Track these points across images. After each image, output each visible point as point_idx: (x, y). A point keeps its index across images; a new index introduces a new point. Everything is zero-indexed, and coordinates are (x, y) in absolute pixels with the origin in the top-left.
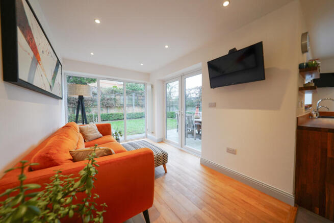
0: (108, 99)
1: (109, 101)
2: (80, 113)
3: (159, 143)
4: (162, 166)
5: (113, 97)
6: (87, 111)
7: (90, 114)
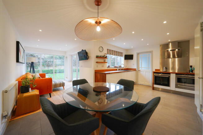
0: (49, 62)
1: (49, 63)
2: (32, 69)
3: (69, 82)
4: (62, 87)
5: (52, 60)
6: (36, 68)
7: (38, 70)
